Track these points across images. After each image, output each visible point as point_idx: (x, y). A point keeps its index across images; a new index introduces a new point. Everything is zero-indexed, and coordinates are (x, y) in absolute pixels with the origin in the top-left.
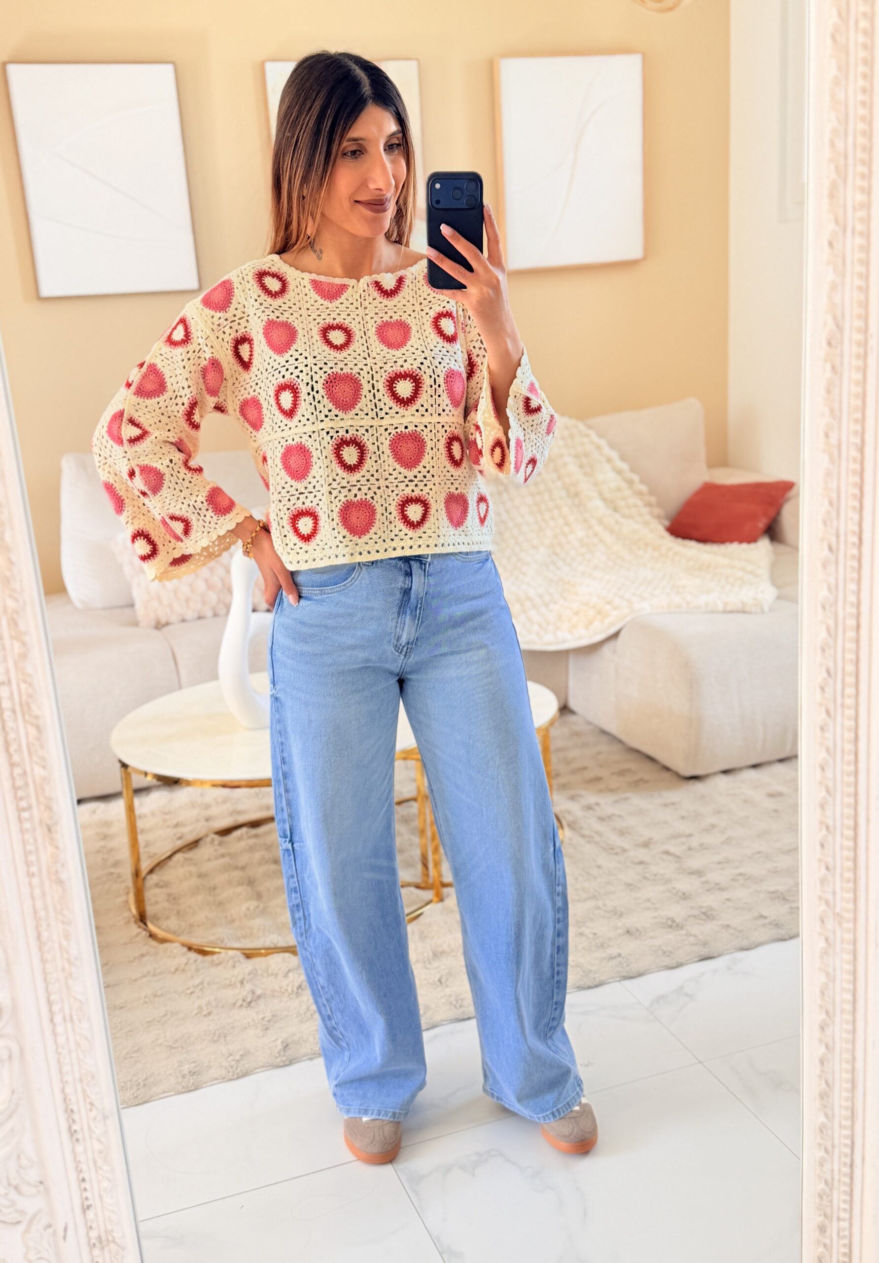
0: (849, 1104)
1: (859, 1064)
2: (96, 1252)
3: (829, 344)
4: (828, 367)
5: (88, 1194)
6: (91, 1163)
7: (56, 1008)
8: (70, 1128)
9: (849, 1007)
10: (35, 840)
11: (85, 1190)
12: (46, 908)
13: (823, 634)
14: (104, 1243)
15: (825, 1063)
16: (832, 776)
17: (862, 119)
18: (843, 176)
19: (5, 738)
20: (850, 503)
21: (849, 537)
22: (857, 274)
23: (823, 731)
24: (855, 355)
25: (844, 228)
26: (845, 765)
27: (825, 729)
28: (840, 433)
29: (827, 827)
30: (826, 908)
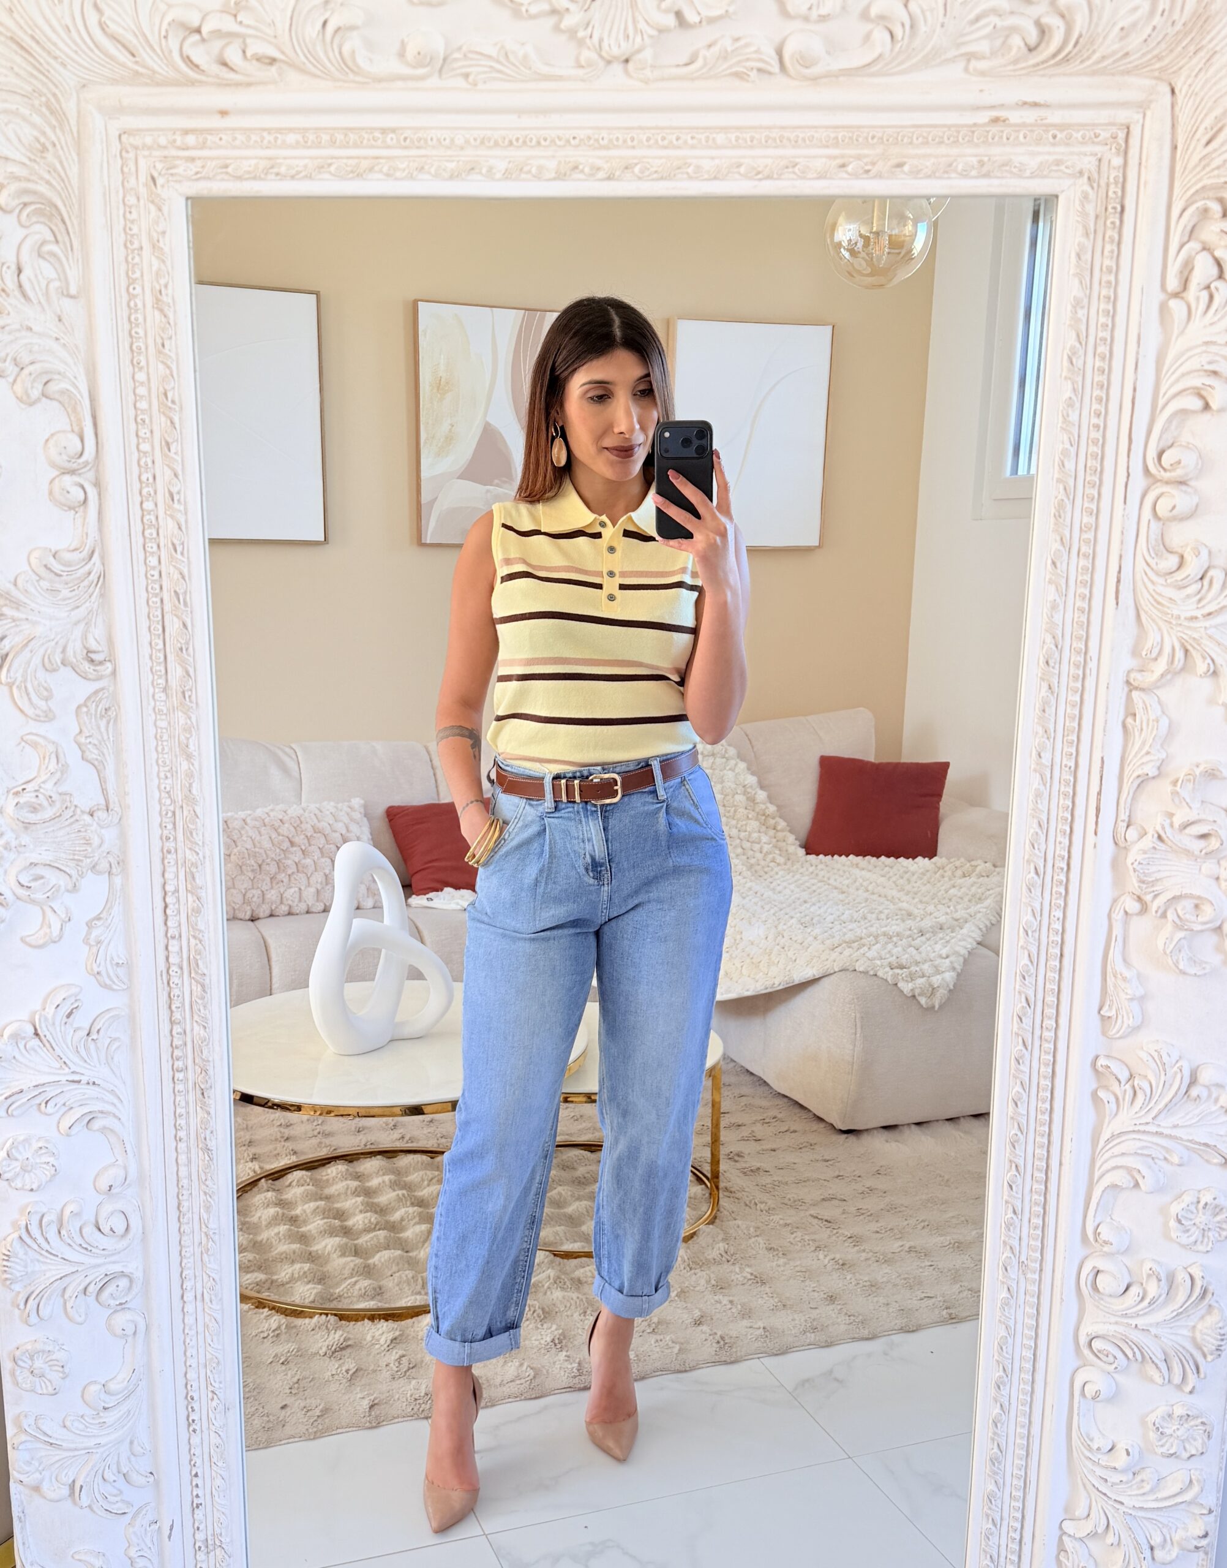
0: (1023, 1474)
1: (1035, 1430)
2: (201, 1556)
3: (1047, 663)
4: (1045, 686)
5: (200, 1492)
6: (206, 1457)
7: (188, 1284)
8: (188, 1417)
9: (1029, 1366)
10: (187, 1103)
11: (197, 1486)
12: (190, 1175)
13: (1026, 961)
14: (211, 1547)
15: (999, 1425)
16: (1025, 1113)
17: (1095, 442)
18: (1071, 497)
19: (169, 994)
20: (1060, 826)
21: (1057, 862)
22: (1079, 596)
23: (1019, 1063)
24: (1073, 676)
25: (1070, 549)
26: (1039, 1101)
27: (1022, 1062)
28: (1053, 754)
29: (1017, 1167)
30: (1011, 1255)
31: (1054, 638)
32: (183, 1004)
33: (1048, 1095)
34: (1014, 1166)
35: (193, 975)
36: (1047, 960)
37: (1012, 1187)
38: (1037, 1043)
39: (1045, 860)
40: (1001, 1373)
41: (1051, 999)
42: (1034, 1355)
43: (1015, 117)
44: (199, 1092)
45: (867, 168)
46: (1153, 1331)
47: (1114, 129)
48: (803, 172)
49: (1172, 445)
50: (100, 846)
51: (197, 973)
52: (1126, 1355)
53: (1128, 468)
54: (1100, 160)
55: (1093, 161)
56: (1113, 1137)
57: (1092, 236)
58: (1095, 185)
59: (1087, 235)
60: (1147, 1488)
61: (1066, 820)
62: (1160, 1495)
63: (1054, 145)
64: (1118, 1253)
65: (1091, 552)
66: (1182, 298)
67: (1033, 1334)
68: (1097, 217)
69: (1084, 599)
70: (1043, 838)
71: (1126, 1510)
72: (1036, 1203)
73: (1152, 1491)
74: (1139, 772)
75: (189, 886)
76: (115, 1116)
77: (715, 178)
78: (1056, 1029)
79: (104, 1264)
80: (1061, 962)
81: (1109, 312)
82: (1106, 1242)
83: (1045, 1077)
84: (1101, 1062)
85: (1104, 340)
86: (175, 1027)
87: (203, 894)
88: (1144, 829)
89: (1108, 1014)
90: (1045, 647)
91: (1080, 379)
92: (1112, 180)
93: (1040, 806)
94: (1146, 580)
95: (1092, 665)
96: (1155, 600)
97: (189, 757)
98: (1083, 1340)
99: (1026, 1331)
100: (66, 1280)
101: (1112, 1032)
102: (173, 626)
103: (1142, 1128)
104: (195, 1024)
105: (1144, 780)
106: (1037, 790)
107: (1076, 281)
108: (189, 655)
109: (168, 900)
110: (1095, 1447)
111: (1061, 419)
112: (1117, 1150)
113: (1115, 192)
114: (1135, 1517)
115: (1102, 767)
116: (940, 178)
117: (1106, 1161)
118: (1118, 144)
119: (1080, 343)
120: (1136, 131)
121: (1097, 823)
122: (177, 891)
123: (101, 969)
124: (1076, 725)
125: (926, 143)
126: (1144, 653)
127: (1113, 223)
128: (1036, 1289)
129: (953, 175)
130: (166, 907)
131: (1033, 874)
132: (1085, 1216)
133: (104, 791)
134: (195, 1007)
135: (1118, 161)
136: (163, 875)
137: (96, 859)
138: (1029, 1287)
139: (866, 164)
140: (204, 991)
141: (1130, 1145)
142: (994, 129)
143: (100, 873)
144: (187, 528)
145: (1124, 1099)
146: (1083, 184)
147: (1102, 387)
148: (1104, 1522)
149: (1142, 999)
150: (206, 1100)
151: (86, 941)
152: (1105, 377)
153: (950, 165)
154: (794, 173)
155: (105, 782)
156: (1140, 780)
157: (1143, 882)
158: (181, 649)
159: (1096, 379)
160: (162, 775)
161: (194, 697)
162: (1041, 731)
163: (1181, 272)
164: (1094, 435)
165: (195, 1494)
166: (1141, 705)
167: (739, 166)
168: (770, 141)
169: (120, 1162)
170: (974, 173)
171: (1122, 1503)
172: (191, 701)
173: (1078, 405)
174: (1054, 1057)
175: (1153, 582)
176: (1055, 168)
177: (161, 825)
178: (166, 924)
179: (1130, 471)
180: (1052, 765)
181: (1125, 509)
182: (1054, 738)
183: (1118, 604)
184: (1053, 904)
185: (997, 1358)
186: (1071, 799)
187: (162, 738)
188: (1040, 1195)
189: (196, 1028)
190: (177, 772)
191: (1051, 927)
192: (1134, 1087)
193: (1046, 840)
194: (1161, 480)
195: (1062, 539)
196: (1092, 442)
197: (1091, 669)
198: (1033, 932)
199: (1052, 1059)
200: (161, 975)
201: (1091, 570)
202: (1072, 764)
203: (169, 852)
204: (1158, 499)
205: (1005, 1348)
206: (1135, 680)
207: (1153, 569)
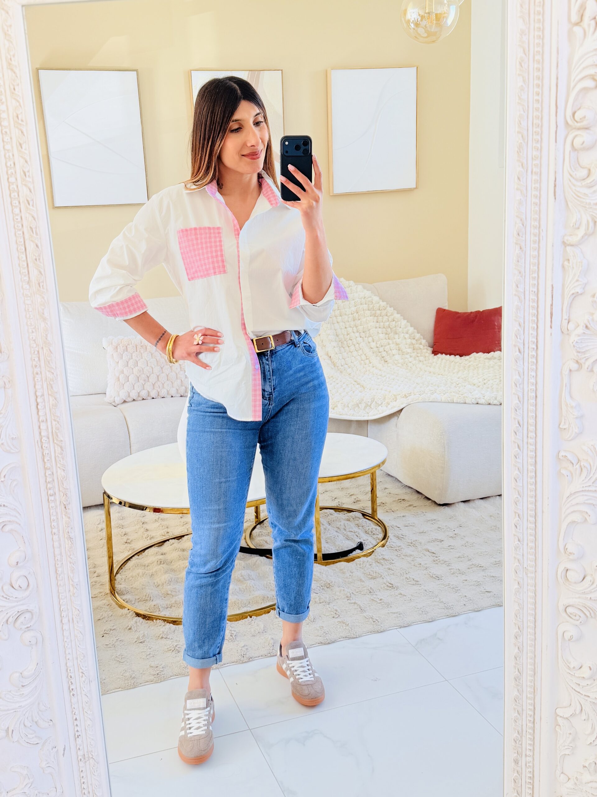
0: (533, 684)
1: (538, 659)
2: (81, 764)
4: (518, 247)
5: (79, 729)
6: (81, 709)
7: (64, 614)
8: (69, 688)
9: (532, 625)
11: (77, 725)
12: (61, 554)
13: (516, 401)
14: (87, 759)
15: (518, 659)
16: (522, 485)
17: (537, 109)
18: (526, 141)
19: (43, 453)
20: (531, 325)
21: (530, 345)
22: (534, 196)
23: (516, 458)
24: (533, 241)
25: (527, 170)
26: (529, 478)
27: (517, 457)
28: (525, 285)
29: (519, 515)
30: (518, 564)
31: (521, 220)
32: (51, 458)
33: (534, 474)
34: (517, 515)
35: (55, 441)
36: (528, 400)
37: (516, 526)
38: (525, 445)
39: (524, 345)
40: (517, 630)
41: (532, 421)
42: (535, 618)
44: (63, 507)
49: (579, 109)
51: (57, 440)
52: (585, 614)
53: (556, 122)
56: (571, 494)
61: (534, 320)
64: (577, 558)
65: (539, 171)
66: (580, 26)
67: (534, 607)
69: (536, 197)
70: (522, 332)
71: (591, 700)
72: (531, 535)
74: (572, 292)
75: (49, 392)
76: (17, 523)
78: (536, 437)
79: (17, 606)
80: (536, 400)
81: (540, 36)
82: (570, 553)
83: (531, 465)
84: (562, 453)
85: (538, 52)
86: (47, 472)
87: (58, 396)
88: (577, 323)
89: (564, 427)
90: (517, 226)
91: (526, 75)
93: (519, 315)
94: (570, 185)
95: (543, 233)
96: (576, 195)
97: (45, 319)
98: (561, 608)
99: (529, 606)
101: (566, 437)
102: (31, 247)
103: (587, 489)
104: (58, 469)
105: (575, 295)
106: (517, 304)
107: (521, 20)
108: (40, 263)
109: (39, 401)
110: (571, 667)
111: (517, 98)
112: (573, 502)
115: (552, 290)
117: (567, 509)
119: (525, 54)
121: (551, 322)
122: (43, 395)
124: (536, 268)
126: (571, 225)
128: (534, 582)
130: (38, 404)
131: (518, 353)
132: (558, 539)
134: (57, 459)
136: (35, 386)
138: (529, 581)
140: (62, 450)
141: (580, 499)
144: (34, 190)
145: (575, 474)
147: (539, 78)
148: (579, 708)
149: (581, 417)
150: (67, 510)
152: (540, 73)
156: (574, 295)
157: (579, 352)
159: (535, 74)
160: (30, 331)
161: (45, 286)
162: (517, 272)
163: (579, 11)
164: (536, 105)
165: (76, 730)
166: (572, 255)
169: (22, 548)
171: (589, 697)
172: (43, 288)
173: (526, 89)
174: (535, 453)
175: (574, 185)
177: (31, 359)
178: (38, 414)
179: (558, 124)
180: (524, 291)
181: (556, 145)
182: (525, 276)
183: (555, 199)
184: (530, 369)
185: (514, 621)
186: (536, 310)
187: (28, 310)
188: (533, 530)
189: (59, 471)
190: (38, 329)
191: (529, 381)
192: (581, 466)
193: (524, 334)
194: (575, 128)
195: (522, 165)
196: (536, 109)
197: (543, 236)
198: (519, 385)
199: (534, 454)
200: (38, 443)
201: (539, 181)
202: (536, 290)
203: (37, 374)
204: (574, 138)
205: (518, 616)
206: (567, 240)
207: (573, 178)
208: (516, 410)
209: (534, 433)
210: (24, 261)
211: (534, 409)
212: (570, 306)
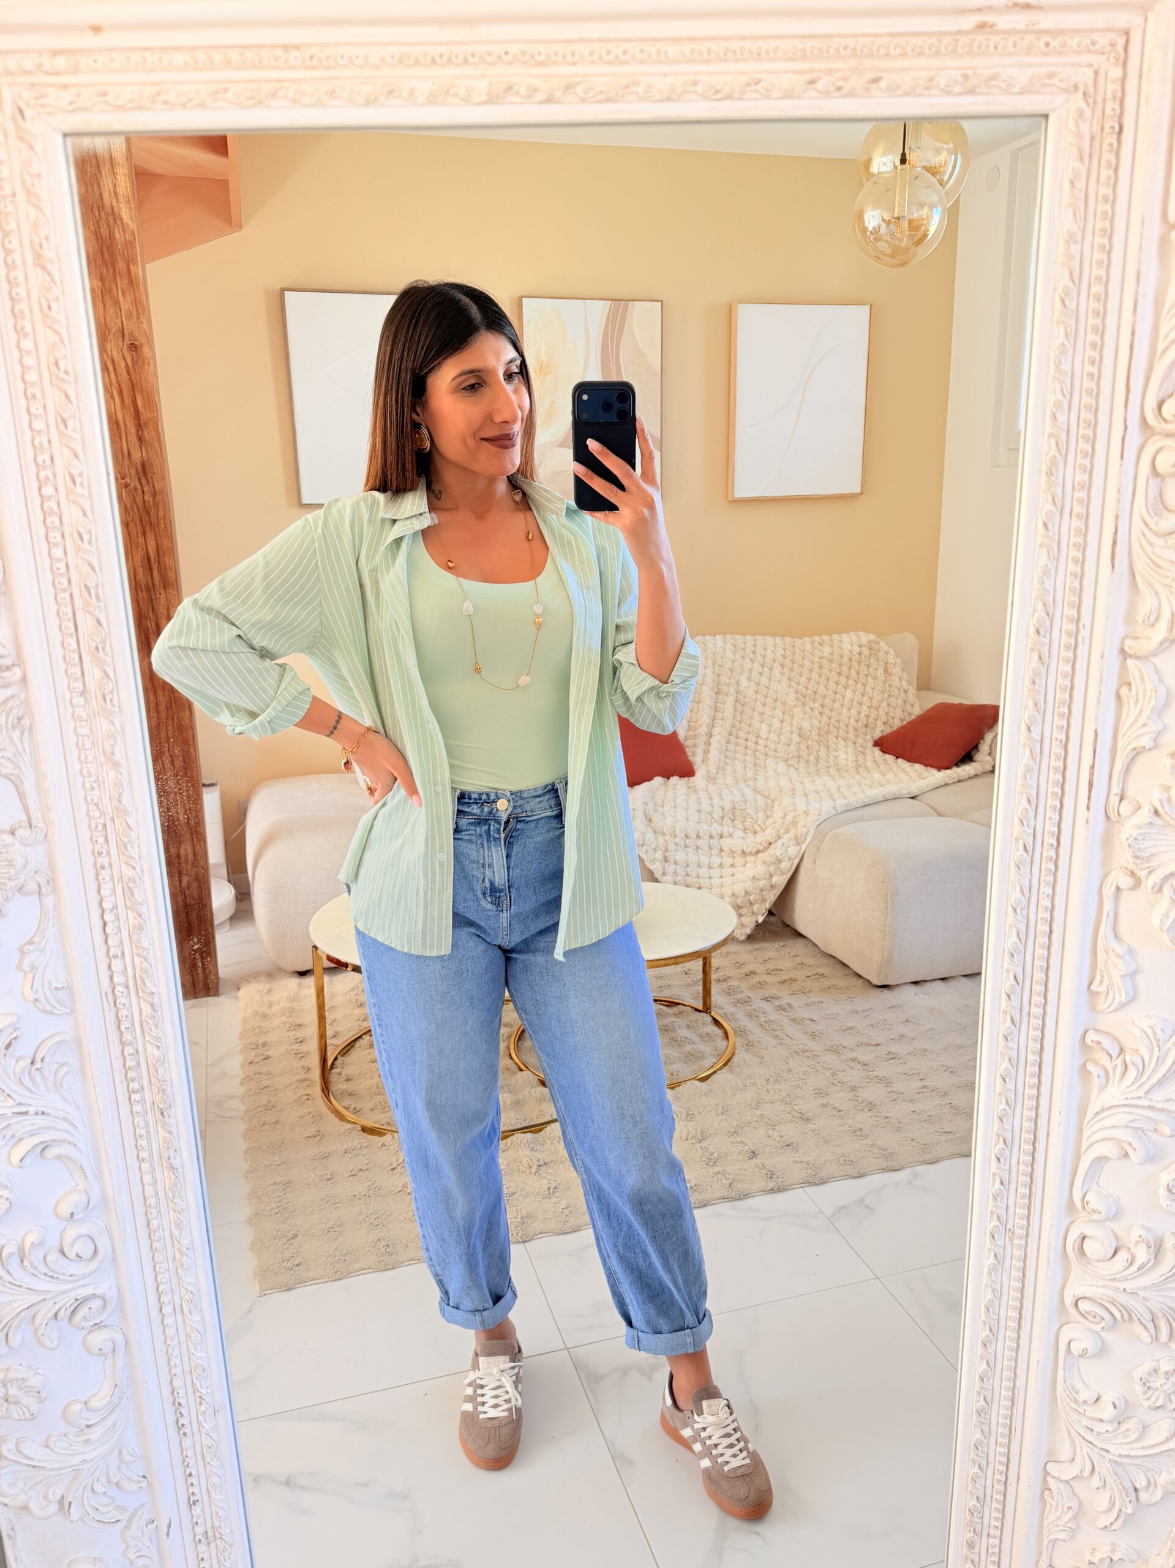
0: (1008, 1421)
2: (202, 1548)
3: (1038, 632)
4: (1035, 657)
5: (195, 1490)
6: (200, 1458)
7: (165, 1298)
8: (177, 1422)
9: (1014, 1325)
10: (147, 1123)
11: (192, 1484)
12: (156, 1196)
13: (1014, 939)
14: (211, 1540)
15: (985, 1380)
16: (1013, 1088)
17: (1089, 392)
18: (1063, 453)
19: (117, 1015)
20: (1049, 802)
21: (1047, 838)
22: (1072, 560)
23: (1007, 1040)
24: (1065, 646)
25: (1062, 509)
26: (1027, 1076)
27: (1009, 1038)
28: (1043, 728)
29: (1004, 1140)
30: (997, 1224)
31: (1045, 605)
32: (133, 1024)
33: (1037, 1071)
34: (1001, 1140)
35: (140, 994)
36: (1035, 937)
37: (999, 1159)
38: (1025, 1018)
39: (1034, 837)
40: (987, 1332)
41: (1039, 975)
42: (1020, 1314)
43: (1003, 22)
44: (158, 1114)
45: (840, 84)
46: (1142, 1294)
47: (1112, 36)
48: (768, 90)
49: (1171, 395)
50: (25, 866)
51: (144, 992)
52: (1112, 1315)
53: (1125, 420)
54: (1096, 73)
55: (1090, 73)
56: (1103, 1110)
57: (1086, 161)
58: (1091, 101)
59: (1081, 159)
60: (1134, 1437)
61: (1057, 795)
62: (1145, 1443)
63: (1045, 54)
64: (1107, 1220)
65: (1084, 512)
67: (1020, 1295)
68: (1092, 138)
69: (1077, 562)
70: (1032, 813)
71: (1112, 1458)
72: (1023, 1174)
73: (1138, 1439)
74: (1135, 744)
75: (128, 903)
76: (70, 1143)
77: (669, 99)
78: (1045, 1005)
79: (73, 1289)
80: (1050, 938)
81: (1105, 247)
82: (1093, 1211)
83: (1033, 1053)
84: (1091, 1037)
85: (1099, 278)
86: (126, 1049)
87: (143, 910)
88: (1138, 802)
89: (1098, 990)
90: (1036, 616)
91: (1074, 321)
92: (1109, 95)
93: (1029, 782)
94: (1144, 542)
95: (1084, 633)
96: (1154, 563)
97: (116, 765)
98: (1069, 1301)
99: (1012, 1293)
100: (35, 1309)
101: (1101, 1007)
102: (86, 623)
103: (1133, 1102)
104: (147, 1043)
105: (1137, 753)
106: (1027, 765)
107: (1070, 213)
108: (106, 655)
109: (107, 917)
110: (1081, 1400)
111: (1052, 367)
112: (1107, 1123)
113: (1113, 109)
114: (1121, 1463)
115: (1096, 740)
116: (920, 95)
117: (1094, 1133)
118: (1117, 53)
119: (1074, 282)
120: (1136, 37)
121: (1089, 798)
122: (115, 908)
123: (38, 996)
124: (1067, 696)
125: (904, 55)
126: (1140, 619)
127: (1111, 145)
128: (1023, 1254)
129: (935, 92)
130: (105, 925)
131: (1021, 851)
132: (1072, 1184)
133: (25, 807)
134: (146, 1027)
135: (1116, 73)
136: (99, 891)
137: (21, 881)
138: (1014, 1253)
139: (838, 80)
140: (153, 1010)
141: (1119, 1118)
142: (980, 38)
143: (27, 894)
144: (93, 513)
145: (1114, 1073)
146: (1078, 99)
147: (1096, 331)
148: (1088, 1467)
149: (1133, 974)
150: (166, 1119)
151: (19, 967)
152: (1100, 320)
153: (931, 80)
154: (757, 91)
155: (25, 796)
156: (1135, 752)
157: (1138, 857)
158: (97, 649)
159: (1091, 322)
160: (88, 786)
161: (115, 701)
162: (1031, 704)
164: (1087, 384)
165: (190, 1492)
166: (1137, 675)
167: (695, 83)
168: (730, 54)
169: (81, 1187)
170: (957, 89)
171: (1108, 1451)
172: (113, 705)
173: (1070, 352)
174: (1042, 1032)
175: (1151, 545)
176: (1047, 81)
177: (91, 839)
178: (106, 942)
179: (1128, 423)
180: (1042, 739)
181: (1121, 465)
182: (1044, 711)
183: (1113, 567)
184: (1042, 881)
185: (983, 1318)
186: (1061, 775)
187: (83, 746)
188: (1027, 1166)
189: (149, 1047)
190: (104, 782)
191: (1040, 903)
192: (1125, 1061)
193: (1035, 816)
194: (1160, 433)
195: (1053, 499)
196: (1087, 392)
197: (1083, 638)
198: (1021, 909)
199: (1040, 1034)
200: (107, 996)
201: (1083, 532)
202: (1064, 738)
203: (103, 867)
204: (1157, 452)
205: (991, 1309)
206: (1130, 648)
207: (1151, 530)
208: (1012, 955)
209: (1042, 997)
210: (73, 651)
211: (1046, 954)
212: (1127, 770)
